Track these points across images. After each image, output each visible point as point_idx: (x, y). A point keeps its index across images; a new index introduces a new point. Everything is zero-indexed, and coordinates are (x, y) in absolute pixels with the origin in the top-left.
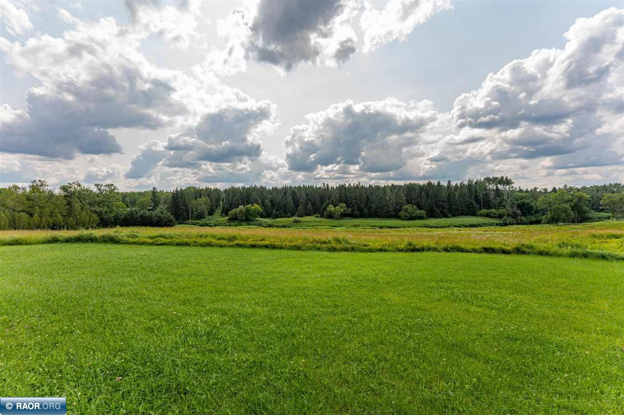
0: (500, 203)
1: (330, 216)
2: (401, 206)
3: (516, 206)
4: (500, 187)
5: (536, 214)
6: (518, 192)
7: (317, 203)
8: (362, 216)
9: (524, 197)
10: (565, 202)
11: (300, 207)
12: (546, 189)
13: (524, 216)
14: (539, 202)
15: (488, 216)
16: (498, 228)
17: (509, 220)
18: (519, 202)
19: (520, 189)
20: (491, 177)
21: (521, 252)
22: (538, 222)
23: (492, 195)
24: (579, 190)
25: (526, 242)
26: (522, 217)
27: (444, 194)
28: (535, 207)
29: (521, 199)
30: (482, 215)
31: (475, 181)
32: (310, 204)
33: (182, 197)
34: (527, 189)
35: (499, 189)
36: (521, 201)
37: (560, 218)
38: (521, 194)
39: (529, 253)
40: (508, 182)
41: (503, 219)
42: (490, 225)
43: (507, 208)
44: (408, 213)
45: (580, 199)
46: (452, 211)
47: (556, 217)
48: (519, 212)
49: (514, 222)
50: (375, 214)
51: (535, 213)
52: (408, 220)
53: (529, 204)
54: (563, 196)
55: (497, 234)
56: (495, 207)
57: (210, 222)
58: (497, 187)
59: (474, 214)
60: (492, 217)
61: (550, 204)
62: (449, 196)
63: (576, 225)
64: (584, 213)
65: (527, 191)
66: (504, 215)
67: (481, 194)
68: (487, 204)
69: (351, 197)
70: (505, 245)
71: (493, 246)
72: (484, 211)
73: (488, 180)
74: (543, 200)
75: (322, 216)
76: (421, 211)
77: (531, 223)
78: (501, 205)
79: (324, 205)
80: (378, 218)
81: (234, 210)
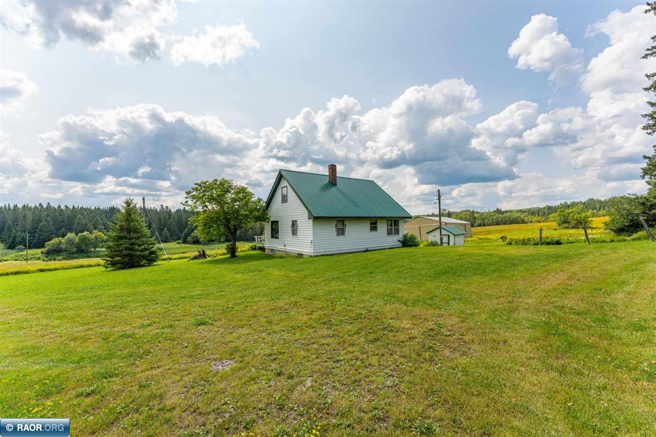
1: (196, 242)
75: (185, 242)
79: (186, 230)
80: (243, 241)
81: (55, 240)
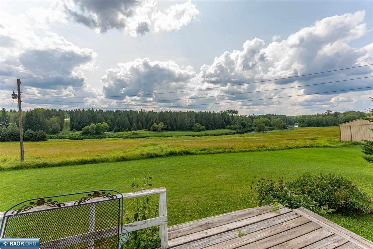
0: (234, 122)
1: (155, 130)
2: (193, 124)
3: (240, 124)
4: (234, 115)
7: (144, 122)
8: (173, 130)
9: (243, 120)
10: (263, 123)
11: (135, 124)
15: (230, 128)
17: (238, 131)
23: (231, 118)
26: (243, 129)
27: (212, 118)
29: (241, 121)
30: (228, 128)
31: (223, 111)
32: (140, 123)
33: (37, 117)
38: (241, 118)
40: (236, 112)
43: (237, 125)
44: (197, 127)
45: (267, 121)
46: (215, 126)
47: (260, 129)
48: (242, 126)
50: (180, 128)
52: (197, 131)
54: (262, 120)
56: (232, 124)
57: (66, 136)
58: (232, 115)
59: (224, 128)
60: (232, 129)
61: (258, 124)
62: (214, 118)
65: (243, 117)
66: (236, 128)
67: (227, 118)
68: (229, 123)
69: (166, 118)
72: (228, 126)
73: (230, 111)
74: (256, 122)
75: (149, 130)
76: (203, 127)
79: (150, 123)
80: (182, 130)
81: (86, 127)
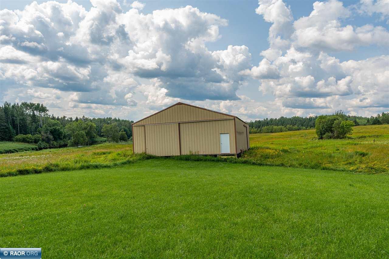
0: (36, 128)
3: (49, 132)
4: (37, 113)
5: (65, 139)
6: (51, 118)
10: (83, 130)
12: (71, 118)
13: (55, 141)
14: (66, 129)
15: (24, 141)
16: (34, 152)
17: (43, 145)
18: (52, 128)
19: (53, 117)
20: (28, 102)
21: (49, 170)
22: (65, 146)
23: (29, 120)
24: (91, 121)
25: (54, 162)
26: (54, 142)
28: (63, 133)
29: (53, 126)
30: (18, 141)
31: (12, 104)
34: (58, 117)
35: (36, 115)
36: (54, 127)
37: (79, 142)
38: (53, 121)
39: (55, 170)
40: (43, 109)
41: (39, 143)
42: (26, 150)
43: (42, 133)
45: (91, 127)
47: (77, 141)
48: (51, 137)
49: (47, 147)
51: (63, 138)
53: (59, 130)
54: (82, 124)
55: (32, 158)
56: (31, 132)
58: (33, 113)
59: (10, 139)
60: (28, 142)
61: (73, 131)
63: (88, 147)
64: (93, 138)
65: (58, 119)
66: (39, 140)
67: (18, 119)
68: (24, 129)
70: (37, 166)
71: (27, 168)
72: (20, 136)
73: (25, 105)
74: (69, 127)
77: (60, 147)
78: (36, 130)
